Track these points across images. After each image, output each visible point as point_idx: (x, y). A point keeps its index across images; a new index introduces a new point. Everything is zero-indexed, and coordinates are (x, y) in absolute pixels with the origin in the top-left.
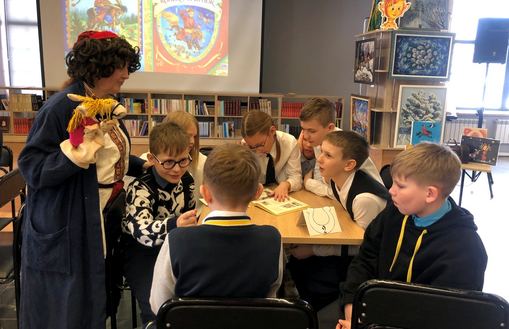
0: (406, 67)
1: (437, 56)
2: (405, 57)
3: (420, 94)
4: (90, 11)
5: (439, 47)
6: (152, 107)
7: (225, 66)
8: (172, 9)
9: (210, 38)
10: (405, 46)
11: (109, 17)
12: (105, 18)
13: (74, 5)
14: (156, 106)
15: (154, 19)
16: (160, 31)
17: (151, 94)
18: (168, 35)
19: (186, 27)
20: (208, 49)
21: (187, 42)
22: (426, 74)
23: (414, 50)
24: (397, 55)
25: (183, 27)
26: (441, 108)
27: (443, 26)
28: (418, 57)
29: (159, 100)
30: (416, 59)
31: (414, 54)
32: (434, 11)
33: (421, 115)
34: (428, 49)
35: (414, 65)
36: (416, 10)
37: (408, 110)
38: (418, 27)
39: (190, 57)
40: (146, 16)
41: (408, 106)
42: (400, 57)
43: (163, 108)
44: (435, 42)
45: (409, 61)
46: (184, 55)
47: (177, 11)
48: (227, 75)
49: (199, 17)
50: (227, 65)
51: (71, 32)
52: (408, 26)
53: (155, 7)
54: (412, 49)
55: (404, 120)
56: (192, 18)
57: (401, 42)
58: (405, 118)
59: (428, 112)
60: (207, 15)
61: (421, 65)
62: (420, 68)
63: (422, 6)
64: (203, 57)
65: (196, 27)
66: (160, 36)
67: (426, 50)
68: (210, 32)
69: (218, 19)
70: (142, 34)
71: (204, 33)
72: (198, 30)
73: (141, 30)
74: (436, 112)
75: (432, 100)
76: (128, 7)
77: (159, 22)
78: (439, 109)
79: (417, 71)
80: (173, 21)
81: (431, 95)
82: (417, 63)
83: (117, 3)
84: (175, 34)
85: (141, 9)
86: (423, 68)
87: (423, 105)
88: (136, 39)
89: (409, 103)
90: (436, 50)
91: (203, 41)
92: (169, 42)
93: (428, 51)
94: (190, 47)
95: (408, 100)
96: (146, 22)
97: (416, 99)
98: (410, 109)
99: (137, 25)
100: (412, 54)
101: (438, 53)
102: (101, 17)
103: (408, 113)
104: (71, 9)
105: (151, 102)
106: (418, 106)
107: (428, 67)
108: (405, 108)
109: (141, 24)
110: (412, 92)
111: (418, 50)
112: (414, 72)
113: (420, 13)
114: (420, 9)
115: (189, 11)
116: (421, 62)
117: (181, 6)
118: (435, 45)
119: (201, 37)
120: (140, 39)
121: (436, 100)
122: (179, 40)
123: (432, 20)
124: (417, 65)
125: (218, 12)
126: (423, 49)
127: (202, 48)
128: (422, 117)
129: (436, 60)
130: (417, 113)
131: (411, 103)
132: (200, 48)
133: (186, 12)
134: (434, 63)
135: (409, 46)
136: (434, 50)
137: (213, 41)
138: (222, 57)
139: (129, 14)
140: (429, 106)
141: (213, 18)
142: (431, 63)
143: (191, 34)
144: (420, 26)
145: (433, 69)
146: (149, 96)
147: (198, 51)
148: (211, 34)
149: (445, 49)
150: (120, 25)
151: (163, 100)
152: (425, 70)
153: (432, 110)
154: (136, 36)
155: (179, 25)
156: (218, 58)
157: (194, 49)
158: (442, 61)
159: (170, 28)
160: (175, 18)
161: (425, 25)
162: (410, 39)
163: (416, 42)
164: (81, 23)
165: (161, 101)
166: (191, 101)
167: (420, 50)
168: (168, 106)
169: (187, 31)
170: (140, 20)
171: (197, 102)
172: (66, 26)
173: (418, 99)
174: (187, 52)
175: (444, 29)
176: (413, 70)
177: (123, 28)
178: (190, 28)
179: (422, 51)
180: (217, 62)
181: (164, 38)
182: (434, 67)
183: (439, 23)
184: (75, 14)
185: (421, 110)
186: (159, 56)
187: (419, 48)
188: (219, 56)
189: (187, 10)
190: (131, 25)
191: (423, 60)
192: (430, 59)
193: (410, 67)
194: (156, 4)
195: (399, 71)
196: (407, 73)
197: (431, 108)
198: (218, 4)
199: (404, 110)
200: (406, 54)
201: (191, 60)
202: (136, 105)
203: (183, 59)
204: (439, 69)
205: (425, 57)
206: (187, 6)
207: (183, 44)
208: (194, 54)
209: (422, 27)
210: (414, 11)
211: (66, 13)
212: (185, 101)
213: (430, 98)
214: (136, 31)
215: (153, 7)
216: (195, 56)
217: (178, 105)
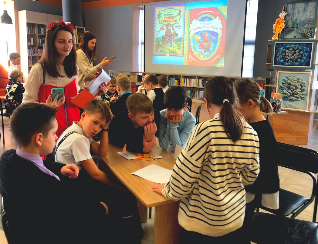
0: (282, 61)
1: (302, 54)
2: (281, 55)
3: (291, 77)
4: (163, 37)
5: (304, 49)
6: (183, 82)
7: (223, 62)
8: (198, 33)
9: (215, 47)
10: (281, 49)
11: (170, 39)
12: (169, 40)
13: (157, 35)
14: (184, 82)
15: (189, 39)
16: (192, 44)
17: (183, 76)
18: (195, 47)
19: (204, 42)
20: (214, 53)
21: (204, 49)
22: (296, 64)
23: (287, 51)
24: (276, 54)
25: (202, 42)
26: (306, 85)
27: (311, 35)
28: (290, 55)
29: (186, 79)
30: (288, 56)
31: (287, 53)
32: (305, 27)
33: (292, 90)
34: (297, 50)
35: (287, 60)
36: (292, 27)
37: (283, 86)
38: (293, 37)
39: (205, 57)
40: (186, 37)
41: (283, 84)
42: (278, 55)
43: (187, 83)
44: (301, 46)
45: (284, 58)
46: (202, 56)
47: (200, 34)
48: (223, 67)
49: (211, 36)
50: (224, 61)
51: (156, 47)
52: (287, 37)
53: (190, 33)
54: (285, 51)
55: (281, 92)
56: (207, 37)
57: (278, 47)
58: (282, 91)
59: (296, 88)
60: (214, 35)
61: (291, 60)
62: (291, 61)
63: (297, 24)
64: (212, 57)
65: (208, 42)
66: (192, 47)
67: (295, 51)
68: (215, 43)
69: (220, 36)
70: (184, 47)
71: (212, 44)
72: (210, 43)
73: (184, 45)
74: (302, 88)
75: (299, 81)
76: (178, 34)
77: (192, 40)
78: (305, 86)
79: (289, 63)
80: (198, 39)
81: (298, 77)
82: (289, 58)
83: (174, 32)
84: (199, 46)
85: (184, 34)
86: (293, 62)
87: (293, 84)
88: (181, 49)
89: (284, 82)
90: (302, 50)
91: (212, 48)
92: (195, 50)
93: (296, 51)
94: (205, 52)
95: (283, 80)
96: (186, 40)
97: (289, 79)
98: (284, 86)
99: (182, 42)
100: (286, 53)
101: (304, 52)
102: (167, 39)
103: (283, 88)
104: (156, 36)
105: (182, 80)
106: (290, 84)
107: (296, 61)
108: (282, 85)
109: (184, 42)
110: (285, 75)
111: (290, 51)
112: (287, 64)
113: (295, 29)
114: (296, 26)
115: (206, 33)
116: (292, 58)
117: (202, 31)
118: (301, 48)
119: (211, 47)
120: (183, 49)
121: (302, 81)
122: (200, 48)
123: (303, 32)
124: (289, 60)
125: (220, 33)
126: (293, 50)
127: (211, 52)
128: (293, 91)
129: (302, 56)
130: (289, 88)
131: (285, 82)
132: (210, 52)
133: (204, 34)
134: (301, 59)
135: (284, 49)
136: (300, 50)
137: (217, 49)
138: (221, 57)
139: (178, 37)
140: (298, 84)
141: (217, 36)
142: (298, 58)
143: (206, 45)
144: (295, 37)
145: (300, 62)
146: (182, 77)
147: (209, 54)
148: (216, 45)
149: (308, 49)
150: (174, 43)
151: (188, 79)
152: (295, 63)
153: (300, 87)
154: (181, 48)
155: (200, 41)
156: (219, 57)
157: (207, 53)
158: (306, 57)
159: (196, 43)
160: (199, 38)
161: (298, 36)
162: (284, 45)
163: (288, 46)
164: (159, 43)
165: (187, 79)
166: (200, 80)
167: (291, 51)
168: (190, 82)
169: (204, 44)
170: (183, 39)
171: (203, 81)
172: (154, 44)
173: (290, 80)
174: (204, 55)
175: (312, 37)
176: (286, 63)
177: (176, 44)
178: (206, 42)
179: (292, 51)
180: (218, 59)
181: (193, 48)
182: (300, 61)
183: (308, 34)
184: (157, 39)
185: (292, 87)
186: (191, 58)
187: (290, 50)
188: (219, 56)
189: (205, 33)
190: (179, 42)
191: (293, 56)
192: (298, 56)
193: (285, 61)
194: (191, 31)
195: (277, 63)
196: (282, 64)
197: (299, 85)
198: (220, 29)
199: (281, 86)
200: (282, 53)
201: (206, 59)
202: (176, 81)
203: (202, 58)
204: (304, 62)
205: (294, 55)
206: (205, 31)
207: (202, 50)
208: (207, 55)
209: (296, 37)
210: (291, 28)
211: (154, 38)
212: (197, 80)
213: (298, 79)
214: (181, 45)
215: (189, 32)
216: (208, 57)
217: (194, 81)
